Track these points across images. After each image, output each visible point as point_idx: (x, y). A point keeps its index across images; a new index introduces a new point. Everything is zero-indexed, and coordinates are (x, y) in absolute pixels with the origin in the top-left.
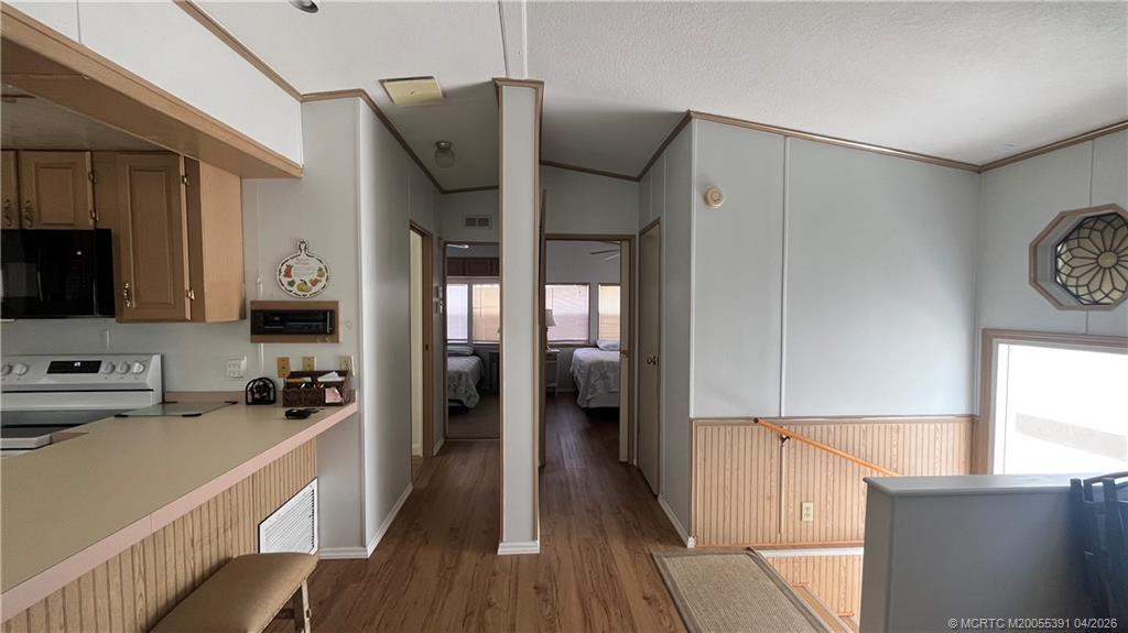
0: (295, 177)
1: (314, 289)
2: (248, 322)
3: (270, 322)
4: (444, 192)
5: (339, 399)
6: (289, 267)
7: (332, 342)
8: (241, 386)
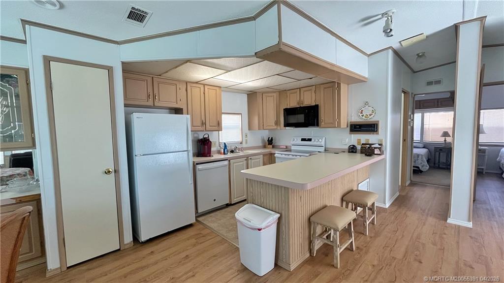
0: (365, 81)
1: (370, 117)
2: (349, 128)
3: (356, 128)
4: (415, 72)
5: (379, 153)
6: (362, 111)
7: (377, 134)
8: (347, 147)
